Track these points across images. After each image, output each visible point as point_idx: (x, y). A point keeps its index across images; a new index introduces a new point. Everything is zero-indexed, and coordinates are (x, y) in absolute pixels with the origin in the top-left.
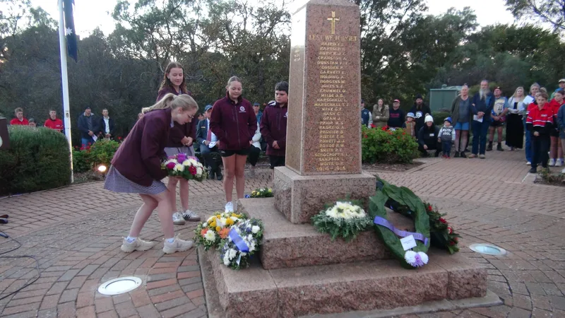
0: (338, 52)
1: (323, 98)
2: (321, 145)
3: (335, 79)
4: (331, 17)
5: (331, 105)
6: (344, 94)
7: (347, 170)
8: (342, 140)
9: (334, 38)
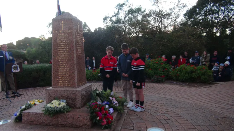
0: (65, 37)
1: (59, 56)
2: (59, 76)
3: (64, 48)
4: (62, 23)
5: (63, 59)
6: (68, 54)
7: (70, 86)
8: (68, 74)
9: (63, 32)
